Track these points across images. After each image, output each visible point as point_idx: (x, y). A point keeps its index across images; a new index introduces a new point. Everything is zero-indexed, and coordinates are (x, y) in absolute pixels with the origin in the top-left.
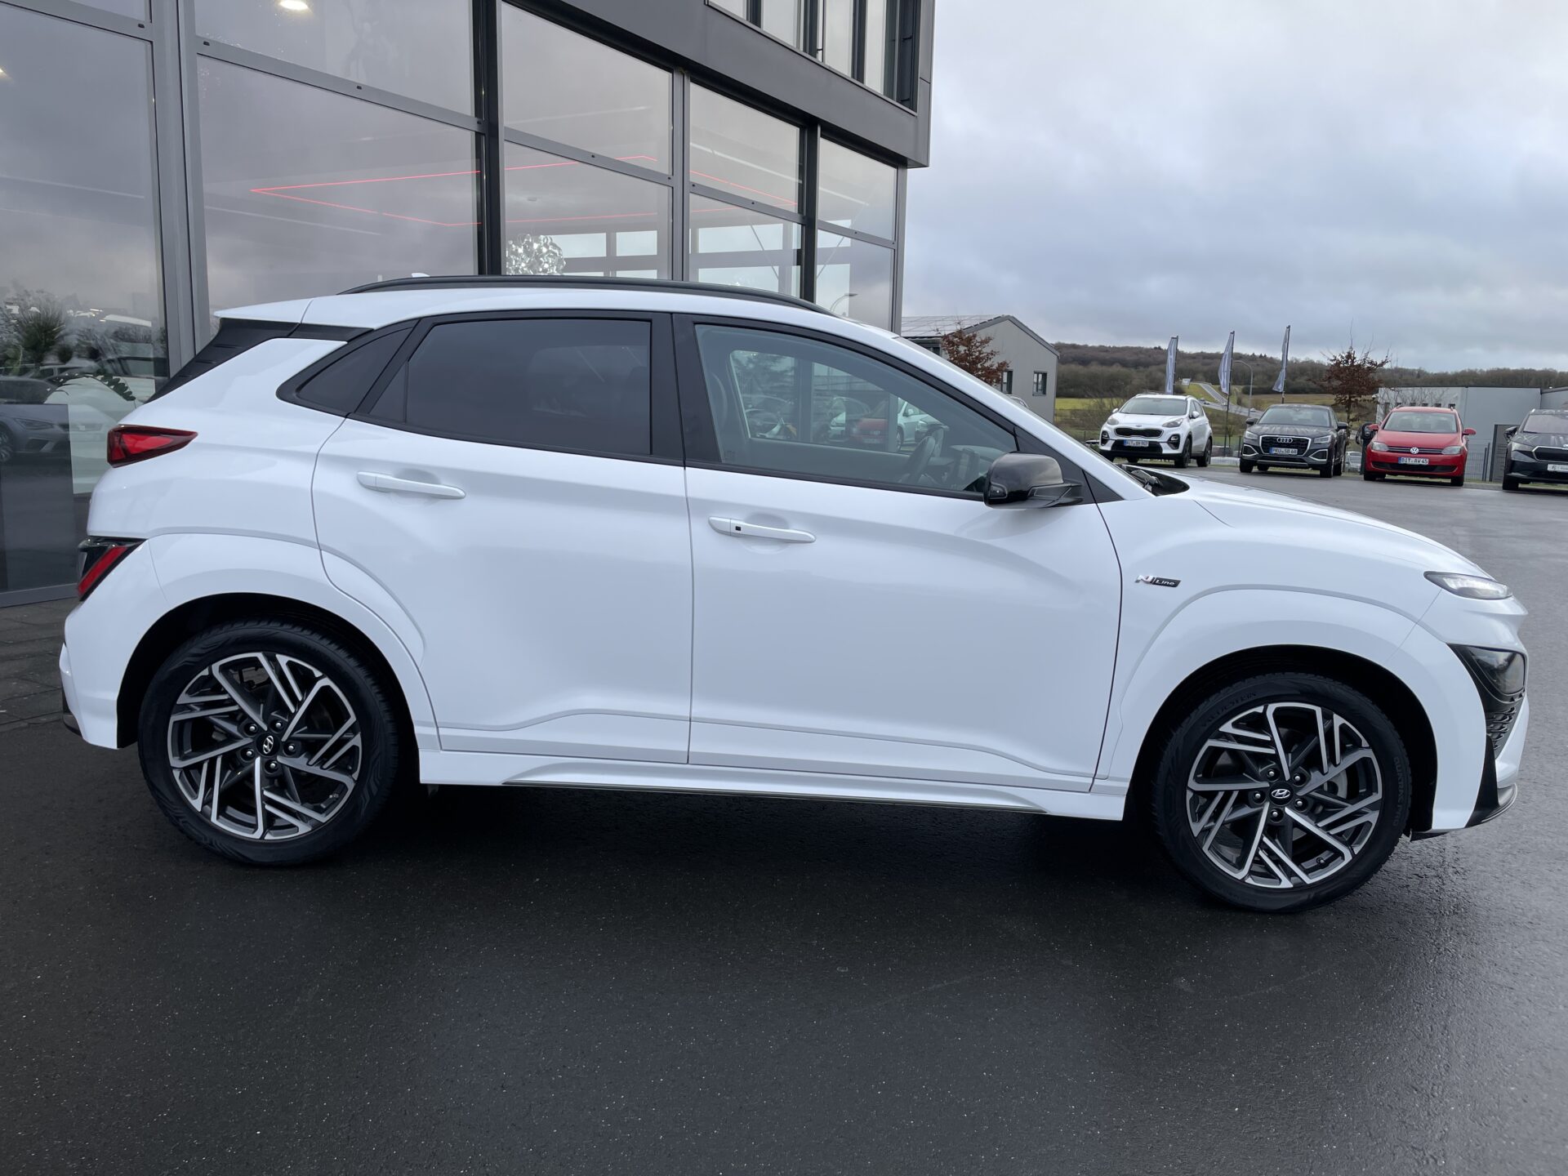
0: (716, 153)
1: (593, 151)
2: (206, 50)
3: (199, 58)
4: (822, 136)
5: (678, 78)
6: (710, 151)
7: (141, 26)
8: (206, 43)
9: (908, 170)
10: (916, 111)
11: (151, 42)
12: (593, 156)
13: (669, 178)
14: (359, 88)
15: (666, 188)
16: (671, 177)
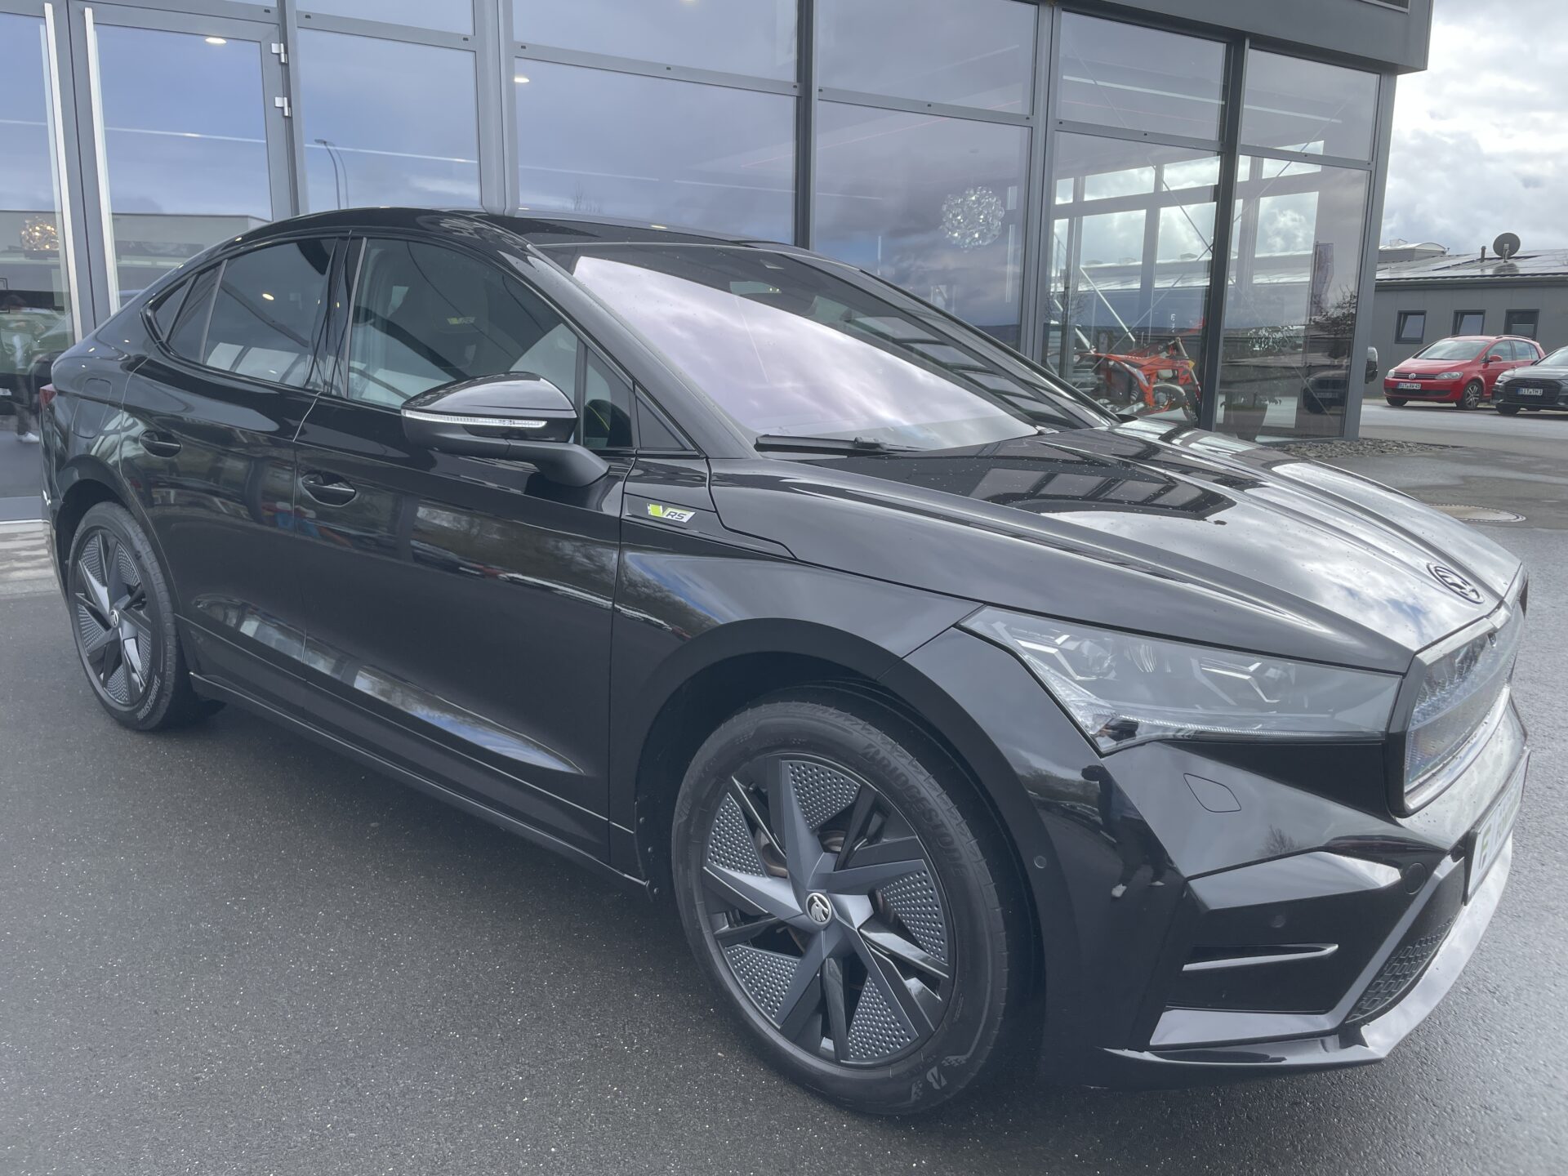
0: (1099, 83)
1: (930, 100)
2: (523, 53)
3: (516, 60)
4: (1250, 47)
5: (1046, 12)
6: (1092, 82)
7: (466, 39)
8: (523, 47)
9: (1400, 77)
10: (1407, 7)
11: (475, 52)
12: (929, 105)
13: (1028, 118)
14: (669, 69)
15: (1026, 129)
16: (1030, 117)
